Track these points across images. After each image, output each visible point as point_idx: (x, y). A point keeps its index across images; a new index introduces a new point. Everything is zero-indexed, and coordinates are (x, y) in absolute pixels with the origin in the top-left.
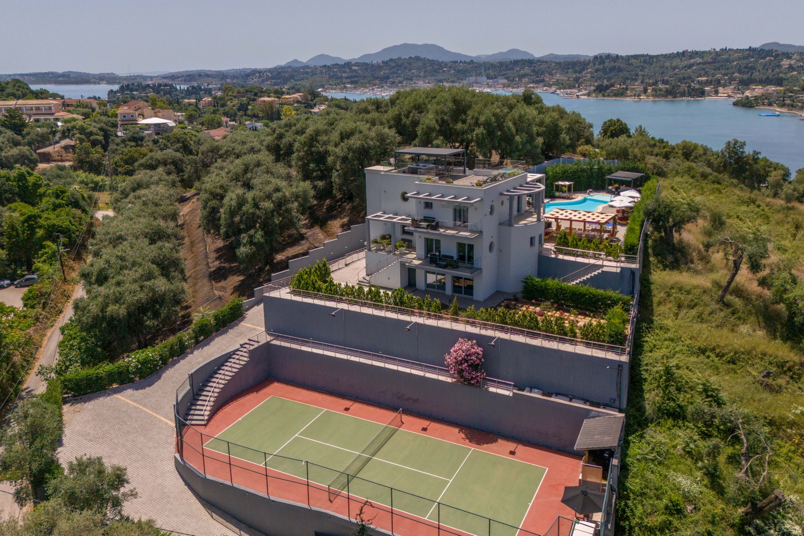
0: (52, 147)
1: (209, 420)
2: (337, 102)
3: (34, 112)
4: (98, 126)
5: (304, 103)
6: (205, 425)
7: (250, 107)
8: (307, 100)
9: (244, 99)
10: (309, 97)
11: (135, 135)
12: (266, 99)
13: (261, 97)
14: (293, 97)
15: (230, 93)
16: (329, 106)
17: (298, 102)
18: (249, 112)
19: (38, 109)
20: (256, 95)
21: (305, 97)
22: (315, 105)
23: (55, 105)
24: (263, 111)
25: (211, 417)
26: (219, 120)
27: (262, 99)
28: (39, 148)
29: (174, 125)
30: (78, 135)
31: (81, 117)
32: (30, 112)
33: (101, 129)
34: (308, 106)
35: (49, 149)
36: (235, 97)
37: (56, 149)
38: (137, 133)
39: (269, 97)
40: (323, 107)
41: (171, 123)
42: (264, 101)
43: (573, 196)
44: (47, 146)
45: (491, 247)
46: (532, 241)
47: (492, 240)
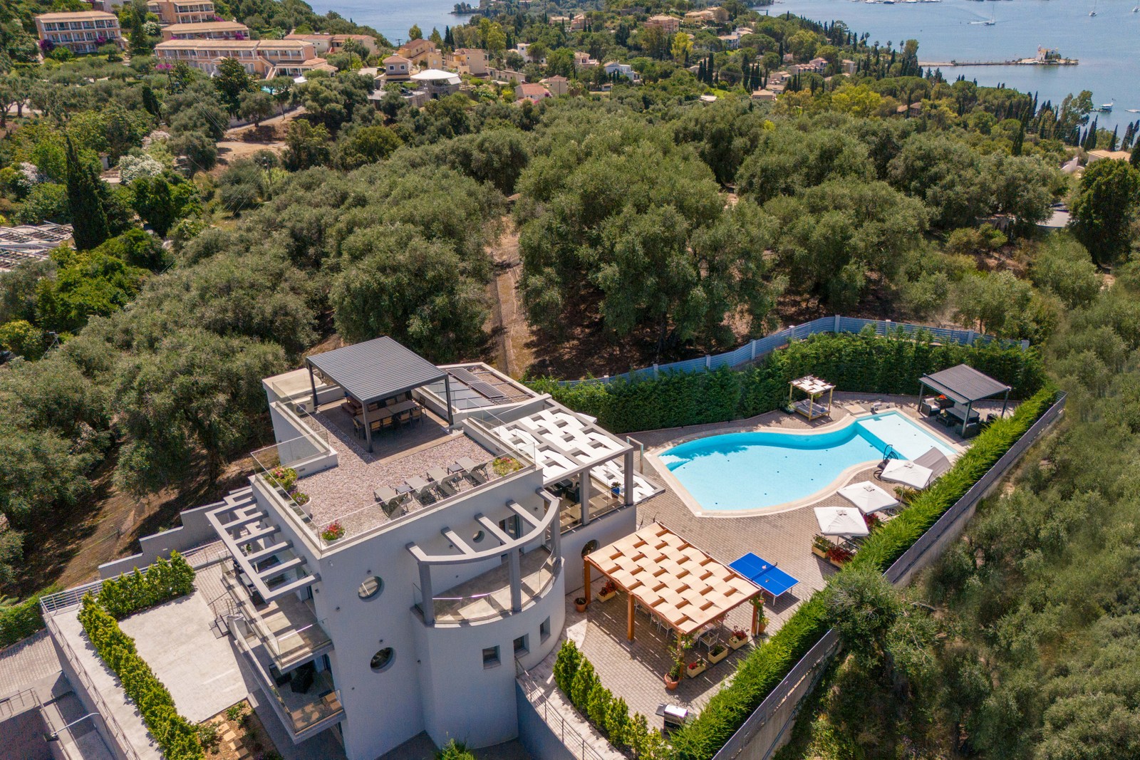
0: (282, 117)
2: (768, 24)
3: (280, 58)
4: (341, 87)
5: (718, 25)
7: (635, 31)
8: (722, 18)
9: (631, 17)
10: (727, 14)
11: (392, 101)
12: (662, 18)
13: (656, 13)
14: (703, 15)
15: (614, 8)
16: (756, 31)
17: (710, 22)
18: (630, 41)
19: (284, 53)
20: (648, 10)
21: (720, 15)
22: (734, 28)
23: (306, 48)
24: (646, 40)
26: (566, 59)
27: (656, 18)
28: (261, 119)
29: (459, 81)
30: (309, 103)
31: (333, 69)
32: (274, 58)
33: (343, 92)
34: (723, 30)
35: (276, 122)
36: (619, 14)
37: (285, 122)
38: (396, 98)
39: (667, 14)
40: (746, 31)
41: (453, 78)
42: (657, 22)
43: (833, 411)
44: (274, 116)
45: (382, 659)
46: (491, 656)
47: (383, 647)
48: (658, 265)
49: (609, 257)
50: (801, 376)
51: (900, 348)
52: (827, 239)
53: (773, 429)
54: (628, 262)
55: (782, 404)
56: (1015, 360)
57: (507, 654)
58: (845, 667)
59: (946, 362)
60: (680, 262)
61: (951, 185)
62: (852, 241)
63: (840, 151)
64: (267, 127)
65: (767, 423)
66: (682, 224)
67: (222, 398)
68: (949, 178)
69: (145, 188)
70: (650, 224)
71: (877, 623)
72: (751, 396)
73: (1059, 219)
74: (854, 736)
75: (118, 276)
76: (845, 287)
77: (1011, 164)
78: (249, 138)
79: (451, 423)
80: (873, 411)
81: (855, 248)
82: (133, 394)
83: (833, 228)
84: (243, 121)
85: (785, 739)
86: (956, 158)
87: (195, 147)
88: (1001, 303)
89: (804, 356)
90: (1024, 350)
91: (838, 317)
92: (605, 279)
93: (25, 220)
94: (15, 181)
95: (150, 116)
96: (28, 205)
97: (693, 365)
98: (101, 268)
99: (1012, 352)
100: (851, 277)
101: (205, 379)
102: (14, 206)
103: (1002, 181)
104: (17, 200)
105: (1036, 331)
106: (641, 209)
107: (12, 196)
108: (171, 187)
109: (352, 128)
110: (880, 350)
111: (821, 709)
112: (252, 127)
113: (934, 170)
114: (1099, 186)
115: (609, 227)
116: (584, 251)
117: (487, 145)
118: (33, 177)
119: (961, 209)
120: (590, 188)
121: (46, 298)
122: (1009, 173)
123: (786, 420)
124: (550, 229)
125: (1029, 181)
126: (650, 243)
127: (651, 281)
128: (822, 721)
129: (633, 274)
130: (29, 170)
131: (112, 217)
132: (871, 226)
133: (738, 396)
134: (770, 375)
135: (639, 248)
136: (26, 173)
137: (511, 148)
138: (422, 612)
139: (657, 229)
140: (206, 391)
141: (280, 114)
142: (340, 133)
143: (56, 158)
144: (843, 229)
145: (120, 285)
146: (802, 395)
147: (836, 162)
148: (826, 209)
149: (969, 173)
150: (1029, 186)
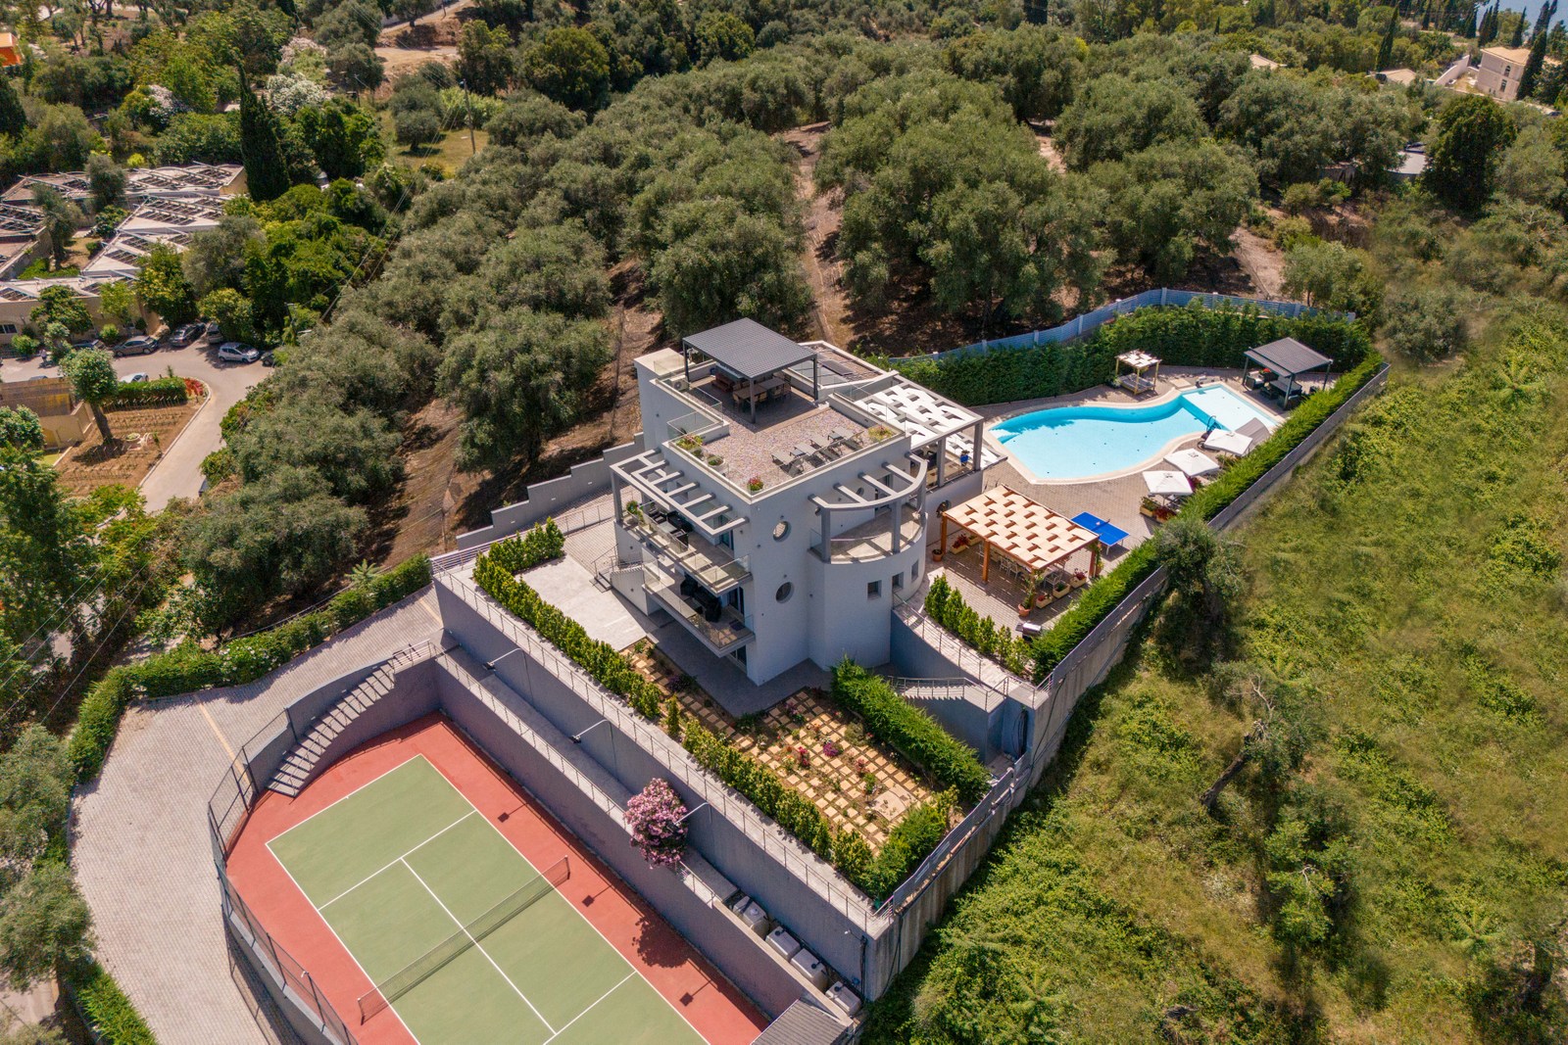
0: (441, 12)
1: (302, 789)
6: (294, 797)
25: (308, 783)
28: (417, 16)
35: (435, 18)
37: (447, 19)
43: (1158, 385)
44: (432, 11)
45: (783, 593)
46: (874, 589)
47: (785, 581)
48: (991, 243)
49: (944, 234)
50: (1127, 350)
51: (1227, 320)
52: (1155, 210)
53: (1099, 404)
54: (961, 240)
55: (1108, 378)
56: (1341, 332)
57: (886, 588)
58: (1170, 601)
59: (1272, 336)
60: (1013, 239)
61: (1291, 133)
62: (1181, 212)
63: (1168, 110)
64: (425, 27)
65: (1093, 398)
66: (1015, 200)
67: (558, 376)
68: (1287, 126)
69: (315, 119)
70: (982, 200)
71: (1198, 557)
72: (1078, 371)
73: (1414, 164)
74: (1176, 653)
75: (335, 237)
76: (1173, 260)
77: (1359, 104)
78: (404, 42)
79: (816, 398)
80: (1198, 385)
81: (1183, 219)
82: (473, 373)
83: (1162, 200)
84: (395, 18)
85: (1118, 657)
86: (1296, 101)
87: (359, 63)
88: (1328, 276)
89: (1131, 331)
90: (1350, 323)
91: (1165, 290)
92: (938, 256)
93: (168, 160)
94: (146, 110)
95: (287, 17)
96: (166, 140)
97: (1021, 340)
98: (314, 228)
99: (1338, 325)
100: (1179, 249)
101: (543, 358)
102: (153, 142)
103: (1348, 123)
104: (154, 134)
105: (1364, 303)
106: (973, 185)
107: (147, 129)
108: (345, 118)
109: (537, 29)
110: (1207, 323)
111: (1149, 634)
112: (405, 26)
113: (1271, 116)
114: (1459, 129)
115: (941, 202)
116: (914, 227)
117: (760, 83)
118: (167, 104)
119: (1300, 161)
120: (921, 163)
121: (256, 263)
122: (1357, 115)
123: (1112, 394)
124: (876, 201)
125: (1379, 124)
126: (983, 220)
127: (985, 258)
128: (1150, 643)
129: (966, 251)
130: (161, 96)
131: (290, 159)
132: (1199, 195)
133: (1065, 372)
134: (1097, 350)
135: (973, 226)
136: (159, 98)
137: (786, 87)
138: (819, 552)
139: (990, 207)
140: (542, 371)
141: (439, 8)
142: (523, 36)
143: (192, 79)
144: (1172, 199)
145: (339, 247)
146: (1128, 369)
147: (1165, 122)
148: (1154, 178)
149: (1309, 120)
150: (1379, 130)
